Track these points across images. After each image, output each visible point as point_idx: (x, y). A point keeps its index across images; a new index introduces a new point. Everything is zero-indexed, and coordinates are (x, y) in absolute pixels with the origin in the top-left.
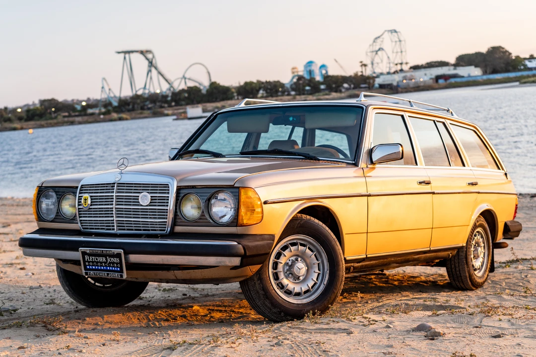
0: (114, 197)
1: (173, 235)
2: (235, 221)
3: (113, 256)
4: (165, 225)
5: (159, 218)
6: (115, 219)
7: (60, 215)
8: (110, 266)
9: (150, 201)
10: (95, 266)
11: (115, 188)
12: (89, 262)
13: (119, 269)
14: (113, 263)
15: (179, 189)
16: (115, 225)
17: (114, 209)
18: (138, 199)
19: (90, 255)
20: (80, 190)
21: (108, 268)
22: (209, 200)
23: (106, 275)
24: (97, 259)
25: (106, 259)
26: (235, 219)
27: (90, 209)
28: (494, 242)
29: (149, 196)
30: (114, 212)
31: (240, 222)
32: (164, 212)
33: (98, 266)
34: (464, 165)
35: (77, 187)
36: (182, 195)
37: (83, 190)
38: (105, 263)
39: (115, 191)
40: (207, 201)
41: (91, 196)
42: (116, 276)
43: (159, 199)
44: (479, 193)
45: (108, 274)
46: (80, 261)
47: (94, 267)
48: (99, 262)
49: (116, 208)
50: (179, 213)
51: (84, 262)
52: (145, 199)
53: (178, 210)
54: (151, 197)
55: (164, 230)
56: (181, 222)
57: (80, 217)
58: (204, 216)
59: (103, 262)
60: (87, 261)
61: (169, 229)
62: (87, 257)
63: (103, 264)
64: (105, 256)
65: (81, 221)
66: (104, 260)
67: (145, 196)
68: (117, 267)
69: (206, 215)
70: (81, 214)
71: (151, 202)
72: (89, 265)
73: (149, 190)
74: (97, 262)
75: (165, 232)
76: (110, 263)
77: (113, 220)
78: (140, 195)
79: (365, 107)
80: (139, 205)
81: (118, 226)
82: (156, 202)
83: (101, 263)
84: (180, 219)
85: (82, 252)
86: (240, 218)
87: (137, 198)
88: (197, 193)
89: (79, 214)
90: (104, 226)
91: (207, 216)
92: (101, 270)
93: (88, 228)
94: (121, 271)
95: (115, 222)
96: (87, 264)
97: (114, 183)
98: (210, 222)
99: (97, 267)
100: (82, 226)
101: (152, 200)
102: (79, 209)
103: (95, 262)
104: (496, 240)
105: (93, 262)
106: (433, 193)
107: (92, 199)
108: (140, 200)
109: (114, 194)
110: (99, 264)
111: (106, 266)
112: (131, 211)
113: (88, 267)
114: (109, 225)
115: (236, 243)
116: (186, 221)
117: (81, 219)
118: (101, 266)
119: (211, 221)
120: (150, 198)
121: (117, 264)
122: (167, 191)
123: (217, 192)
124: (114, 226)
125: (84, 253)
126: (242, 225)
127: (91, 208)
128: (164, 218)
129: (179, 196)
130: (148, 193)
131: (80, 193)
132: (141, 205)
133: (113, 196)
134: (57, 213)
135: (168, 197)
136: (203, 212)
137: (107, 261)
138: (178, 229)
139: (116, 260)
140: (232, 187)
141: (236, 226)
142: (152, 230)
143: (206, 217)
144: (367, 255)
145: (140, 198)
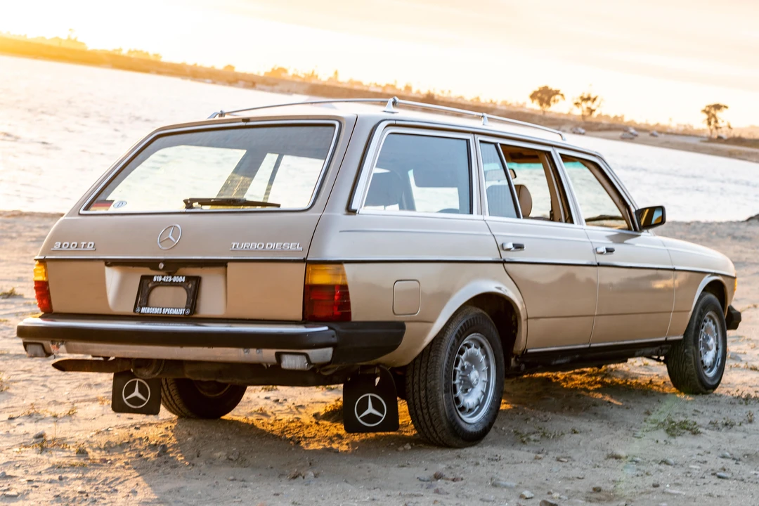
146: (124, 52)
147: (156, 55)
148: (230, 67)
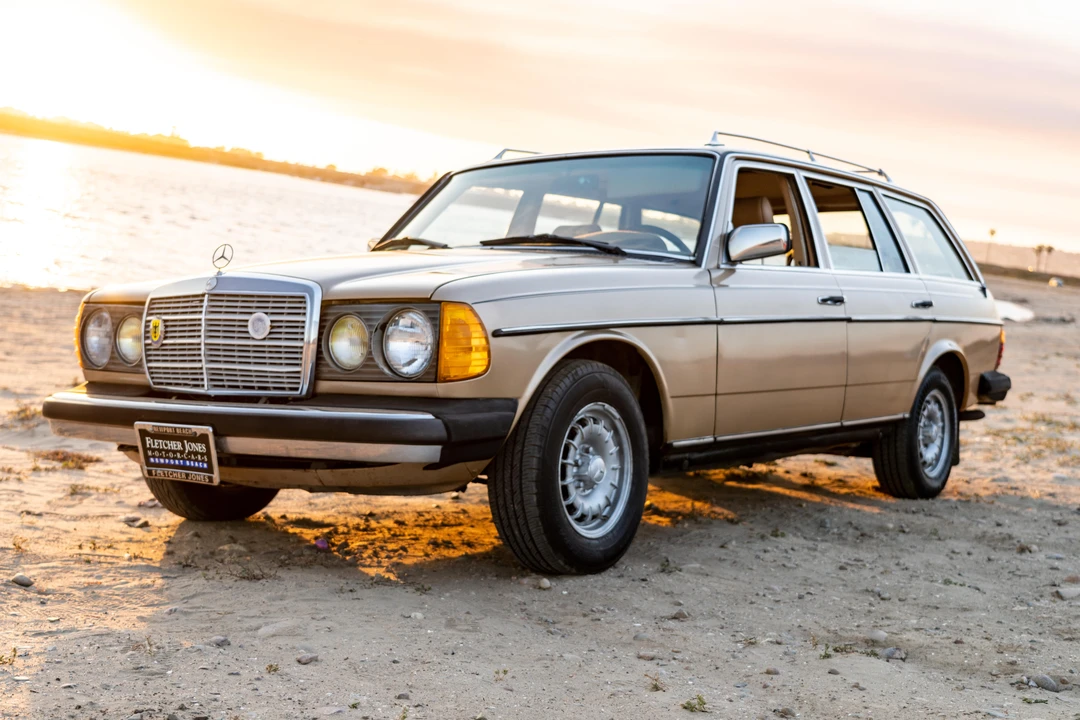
0: (203, 323)
1: (313, 397)
2: (433, 371)
3: (194, 439)
4: (299, 378)
5: (287, 364)
6: (204, 365)
7: (117, 358)
8: (190, 460)
9: (268, 330)
10: (165, 458)
11: (205, 303)
12: (153, 450)
13: (205, 465)
14: (196, 453)
15: (326, 305)
16: (205, 377)
17: (203, 347)
18: (246, 326)
19: (155, 436)
20: (150, 309)
21: (188, 463)
22: (383, 327)
23: (184, 476)
24: (166, 445)
25: (183, 446)
26: (431, 366)
27: (163, 345)
28: (962, 410)
29: (267, 319)
30: (202, 352)
31: (443, 372)
32: (297, 353)
33: (169, 458)
34: (907, 270)
35: (143, 303)
36: (332, 318)
37: (153, 309)
38: (182, 452)
39: (204, 310)
40: (379, 331)
41: (165, 321)
42: (200, 478)
43: (287, 327)
44: (934, 321)
45: (187, 475)
46: (136, 447)
47: (162, 461)
48: (171, 451)
49: (206, 344)
50: (325, 355)
51: (145, 449)
52: (259, 325)
53: (323, 349)
54: (272, 321)
55: (297, 389)
56: (330, 372)
57: (149, 361)
58: (372, 359)
59: (177, 451)
60: (150, 449)
61: (306, 387)
62: (149, 441)
63: (178, 455)
64: (180, 438)
65: (149, 368)
66: (180, 447)
67: (260, 320)
68: (203, 461)
69: (376, 359)
70: (150, 355)
71: (270, 333)
72: (154, 457)
73: (267, 307)
74: (167, 451)
75: (299, 392)
76: (190, 453)
77: (201, 368)
78: (251, 318)
79: (718, 157)
80: (248, 338)
81: (212, 380)
82: (280, 333)
83: (175, 452)
84: (328, 365)
85: (140, 431)
86: (442, 365)
87: (244, 324)
88: (359, 314)
89: (147, 356)
90: (188, 379)
91: (379, 362)
92: (175, 466)
93: (162, 384)
94: (210, 470)
95: (204, 371)
96: (150, 453)
97: (203, 295)
98: (383, 373)
99: (167, 461)
100: (152, 378)
101: (272, 327)
102: (146, 345)
103: (163, 450)
104: (965, 406)
105: (160, 451)
106: (849, 320)
107: (166, 326)
108: (250, 329)
109: (202, 316)
110: (171, 455)
111: (182, 459)
112: (219, 350)
113: (152, 460)
114: (196, 377)
115: (430, 417)
116: (339, 370)
117: (151, 365)
118: (174, 458)
119: (386, 371)
120: (269, 323)
121: (202, 454)
122: (301, 311)
123: (400, 313)
124: (202, 380)
125: (143, 433)
126: (445, 380)
127: (166, 345)
128: (297, 365)
129: (325, 321)
130: (266, 313)
131: (149, 314)
132: (253, 339)
133: (200, 320)
134: (113, 352)
135: (304, 322)
136: (370, 353)
137: (184, 449)
138: (324, 386)
139: (200, 447)
140: (427, 301)
141: (435, 381)
142: (275, 388)
143: (375, 363)
144: (715, 438)
145: (249, 324)
146: (227, 149)
147: (258, 154)
148: (332, 166)
